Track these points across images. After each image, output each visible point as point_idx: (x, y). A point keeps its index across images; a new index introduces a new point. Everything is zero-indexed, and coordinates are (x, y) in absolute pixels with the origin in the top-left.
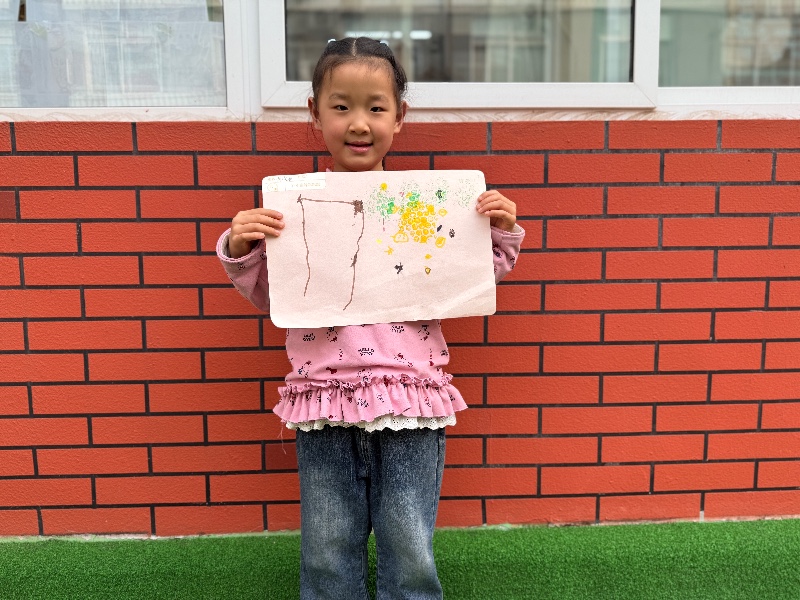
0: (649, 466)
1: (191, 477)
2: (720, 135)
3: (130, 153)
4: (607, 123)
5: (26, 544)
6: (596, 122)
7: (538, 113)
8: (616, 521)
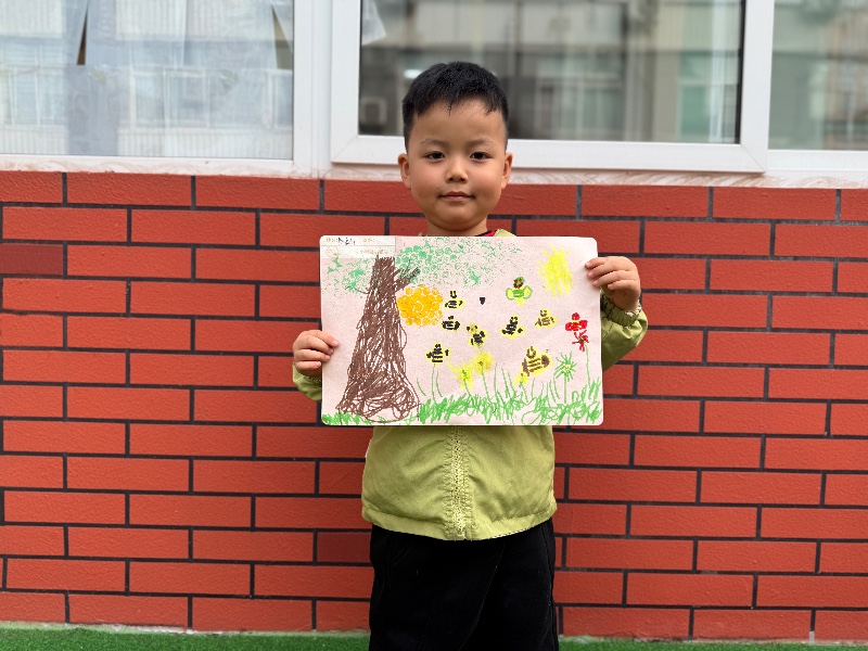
0: (751, 577)
1: (235, 566)
2: (839, 206)
3: (188, 208)
4: (711, 189)
5: (50, 632)
6: (698, 188)
7: (632, 175)
8: (711, 639)
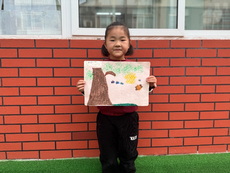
0: (182, 138)
1: (51, 142)
2: (202, 44)
3: (34, 48)
4: (170, 40)
5: (2, 162)
6: (167, 40)
7: (151, 37)
8: (173, 154)
